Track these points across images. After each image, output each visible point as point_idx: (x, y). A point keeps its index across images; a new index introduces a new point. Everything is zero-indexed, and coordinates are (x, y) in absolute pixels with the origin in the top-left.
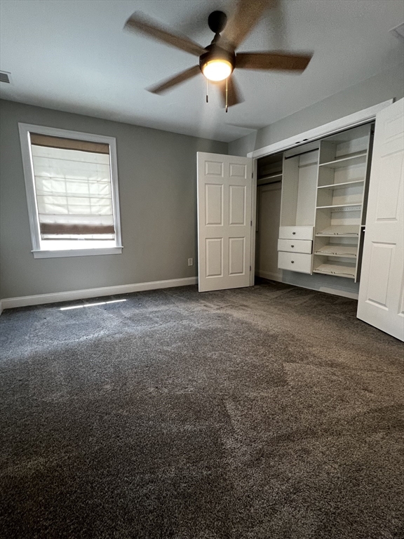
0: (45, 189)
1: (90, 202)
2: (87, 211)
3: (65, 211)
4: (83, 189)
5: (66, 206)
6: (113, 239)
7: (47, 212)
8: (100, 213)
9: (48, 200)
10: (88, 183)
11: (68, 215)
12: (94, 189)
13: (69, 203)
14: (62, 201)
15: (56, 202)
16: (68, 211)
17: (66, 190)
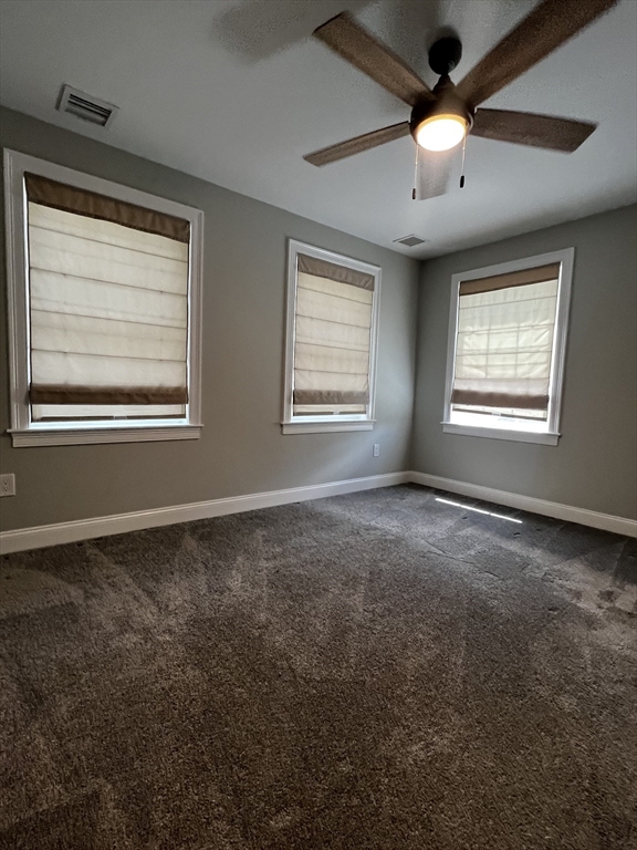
0: (466, 347)
1: (516, 360)
2: (510, 373)
3: (482, 374)
4: (509, 342)
5: (485, 368)
6: (544, 420)
7: (463, 376)
8: (527, 376)
9: (467, 360)
10: (518, 331)
11: (485, 379)
12: (525, 339)
13: (490, 363)
14: (482, 361)
15: (474, 363)
16: (487, 374)
17: (488, 345)
